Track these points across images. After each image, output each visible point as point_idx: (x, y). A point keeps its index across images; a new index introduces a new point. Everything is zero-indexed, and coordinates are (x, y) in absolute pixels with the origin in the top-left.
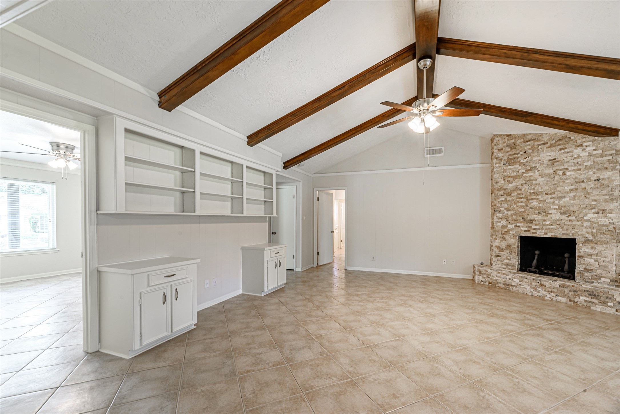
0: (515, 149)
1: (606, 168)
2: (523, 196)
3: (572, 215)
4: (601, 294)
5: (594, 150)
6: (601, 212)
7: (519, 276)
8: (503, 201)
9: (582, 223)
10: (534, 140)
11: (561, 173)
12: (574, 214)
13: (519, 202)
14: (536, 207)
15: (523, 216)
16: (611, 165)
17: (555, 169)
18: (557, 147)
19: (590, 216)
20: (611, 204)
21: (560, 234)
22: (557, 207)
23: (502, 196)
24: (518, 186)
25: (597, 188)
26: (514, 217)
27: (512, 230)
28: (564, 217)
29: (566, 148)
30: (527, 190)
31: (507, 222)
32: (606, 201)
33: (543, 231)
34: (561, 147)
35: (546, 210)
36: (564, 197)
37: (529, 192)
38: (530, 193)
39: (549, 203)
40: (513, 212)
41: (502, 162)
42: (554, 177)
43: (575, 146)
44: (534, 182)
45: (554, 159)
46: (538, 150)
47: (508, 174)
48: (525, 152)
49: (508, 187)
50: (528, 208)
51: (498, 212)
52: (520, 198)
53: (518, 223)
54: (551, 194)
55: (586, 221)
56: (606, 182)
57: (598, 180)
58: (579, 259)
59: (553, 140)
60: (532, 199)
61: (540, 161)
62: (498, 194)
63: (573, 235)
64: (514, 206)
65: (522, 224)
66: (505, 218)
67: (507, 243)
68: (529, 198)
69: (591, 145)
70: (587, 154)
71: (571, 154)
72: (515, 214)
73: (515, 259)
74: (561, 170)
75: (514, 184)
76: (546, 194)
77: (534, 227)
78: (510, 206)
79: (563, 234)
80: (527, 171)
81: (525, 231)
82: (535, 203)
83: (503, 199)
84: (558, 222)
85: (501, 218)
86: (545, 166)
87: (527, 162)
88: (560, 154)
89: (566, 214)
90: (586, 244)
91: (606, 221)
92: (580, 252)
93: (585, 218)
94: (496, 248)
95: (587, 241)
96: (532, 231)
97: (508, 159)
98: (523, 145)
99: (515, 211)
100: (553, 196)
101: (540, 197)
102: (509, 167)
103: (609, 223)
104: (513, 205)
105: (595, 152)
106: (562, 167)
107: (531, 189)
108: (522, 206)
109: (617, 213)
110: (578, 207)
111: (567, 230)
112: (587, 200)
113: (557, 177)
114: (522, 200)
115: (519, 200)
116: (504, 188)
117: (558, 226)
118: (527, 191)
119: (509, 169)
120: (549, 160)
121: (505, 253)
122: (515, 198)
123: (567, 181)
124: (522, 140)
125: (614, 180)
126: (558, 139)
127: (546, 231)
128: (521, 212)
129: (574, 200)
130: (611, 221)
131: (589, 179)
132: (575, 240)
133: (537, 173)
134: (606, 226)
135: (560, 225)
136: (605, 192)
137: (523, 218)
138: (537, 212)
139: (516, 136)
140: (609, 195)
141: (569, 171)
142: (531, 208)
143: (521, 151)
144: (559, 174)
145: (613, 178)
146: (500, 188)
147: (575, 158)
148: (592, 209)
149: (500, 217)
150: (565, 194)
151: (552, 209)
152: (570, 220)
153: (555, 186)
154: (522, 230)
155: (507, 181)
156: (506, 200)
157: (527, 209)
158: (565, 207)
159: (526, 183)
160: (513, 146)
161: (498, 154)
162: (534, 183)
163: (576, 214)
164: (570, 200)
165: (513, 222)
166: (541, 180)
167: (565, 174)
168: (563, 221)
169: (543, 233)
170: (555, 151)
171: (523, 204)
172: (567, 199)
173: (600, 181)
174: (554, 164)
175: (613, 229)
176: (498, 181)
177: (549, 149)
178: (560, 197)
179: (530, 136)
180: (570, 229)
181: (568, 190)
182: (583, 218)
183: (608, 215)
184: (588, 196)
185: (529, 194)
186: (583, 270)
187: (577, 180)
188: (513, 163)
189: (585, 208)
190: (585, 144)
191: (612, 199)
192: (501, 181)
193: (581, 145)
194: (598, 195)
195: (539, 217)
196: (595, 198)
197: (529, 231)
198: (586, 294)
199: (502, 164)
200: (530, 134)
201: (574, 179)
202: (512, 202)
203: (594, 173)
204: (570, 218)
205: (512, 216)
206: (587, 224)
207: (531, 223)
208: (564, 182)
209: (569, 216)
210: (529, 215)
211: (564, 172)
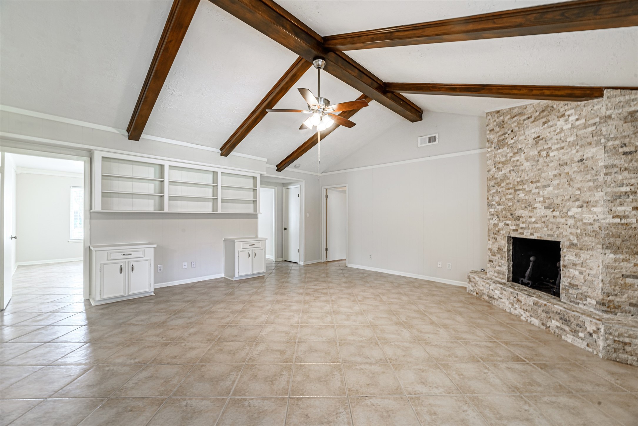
0: (503, 128)
1: (590, 144)
2: (511, 186)
3: (556, 210)
4: (572, 319)
5: (577, 120)
6: (585, 205)
8: (494, 193)
9: (566, 220)
10: (520, 114)
11: (544, 154)
12: (557, 208)
13: (507, 194)
14: (523, 200)
15: (512, 212)
16: (595, 138)
17: (539, 149)
18: (540, 120)
19: (574, 211)
20: (596, 194)
21: (545, 235)
22: (542, 199)
23: (493, 186)
24: (507, 174)
25: (581, 171)
26: (504, 212)
27: (502, 230)
28: (548, 212)
29: (549, 121)
30: (514, 178)
31: (498, 219)
32: (590, 189)
33: (530, 231)
34: (544, 120)
36: (549, 186)
37: (516, 181)
38: (517, 182)
39: (534, 194)
40: (502, 207)
41: (493, 146)
42: (538, 161)
43: (558, 117)
45: (539, 137)
46: (524, 127)
47: (498, 159)
48: (512, 131)
49: (499, 176)
50: (516, 201)
51: (490, 207)
52: (509, 189)
53: (507, 220)
54: (536, 182)
55: (571, 217)
56: (589, 163)
57: (581, 160)
58: (564, 269)
59: (537, 112)
60: (519, 190)
61: (525, 141)
62: (490, 185)
63: (557, 236)
64: (504, 199)
65: (511, 221)
66: (497, 214)
67: (499, 245)
68: (516, 188)
69: (574, 114)
70: (569, 126)
71: (553, 128)
72: (505, 209)
73: (505, 266)
74: (544, 150)
75: (503, 172)
76: (532, 182)
77: (521, 225)
78: (501, 199)
79: (549, 235)
80: (514, 154)
81: (514, 230)
82: (522, 195)
83: (495, 191)
84: (543, 219)
85: (493, 215)
86: (530, 146)
87: (514, 142)
88: (544, 129)
89: (550, 208)
90: (571, 250)
91: (590, 218)
92: (564, 260)
93: (570, 214)
94: (490, 252)
95: (572, 245)
96: (520, 231)
97: (499, 141)
98: (510, 122)
99: (505, 205)
100: (538, 184)
101: (525, 187)
102: (499, 151)
103: (594, 220)
104: (503, 197)
105: (578, 123)
106: (546, 147)
107: (518, 177)
108: (510, 200)
109: (602, 206)
110: (562, 198)
111: (551, 229)
112: (570, 189)
113: (541, 160)
114: (511, 191)
115: (507, 191)
116: (495, 177)
117: (543, 225)
118: (515, 180)
119: (499, 154)
120: (534, 139)
121: (496, 258)
122: (504, 189)
123: (551, 165)
124: (509, 117)
125: (599, 159)
126: (541, 110)
127: (533, 231)
128: (509, 206)
129: (558, 189)
130: (596, 218)
131: (572, 161)
132: (559, 243)
133: (523, 156)
134: (591, 224)
135: (544, 222)
136: (589, 177)
137: (511, 215)
138: (523, 206)
139: (504, 112)
140: (594, 181)
141: (552, 151)
142: (518, 201)
143: (509, 130)
144: (543, 156)
145: (598, 157)
146: (491, 177)
147: (558, 133)
148: (575, 201)
149: (492, 213)
150: (549, 182)
151: (537, 202)
152: (554, 217)
153: (539, 171)
154: (510, 229)
155: (498, 168)
156: (497, 192)
157: (515, 203)
158: (549, 198)
159: (513, 170)
160: (502, 125)
161: (490, 136)
162: (520, 169)
163: (560, 208)
164: (554, 189)
165: (503, 219)
166: (527, 164)
167: (549, 156)
168: (548, 218)
169: (529, 234)
170: (538, 126)
171: (511, 196)
172: (551, 188)
173: (584, 161)
174: (538, 143)
175: (598, 229)
176: (489, 169)
177: (534, 123)
178: (544, 186)
179: (516, 110)
180: (554, 229)
181: (552, 177)
182: (567, 213)
183: (592, 209)
184: (571, 183)
185: (516, 183)
186: (568, 285)
187: (561, 162)
188: (502, 145)
189: (569, 200)
190: (568, 113)
191: (597, 186)
192: (492, 168)
193: (563, 115)
194: (581, 181)
195: (526, 212)
196: (579, 185)
197: (517, 230)
198: (558, 317)
199: (493, 148)
200: (516, 107)
201: (558, 161)
202: (502, 194)
203: (577, 152)
204: (555, 213)
205: (503, 212)
206: (571, 222)
207: (519, 220)
208: (548, 166)
209: (554, 211)
210: (517, 210)
211: (548, 153)
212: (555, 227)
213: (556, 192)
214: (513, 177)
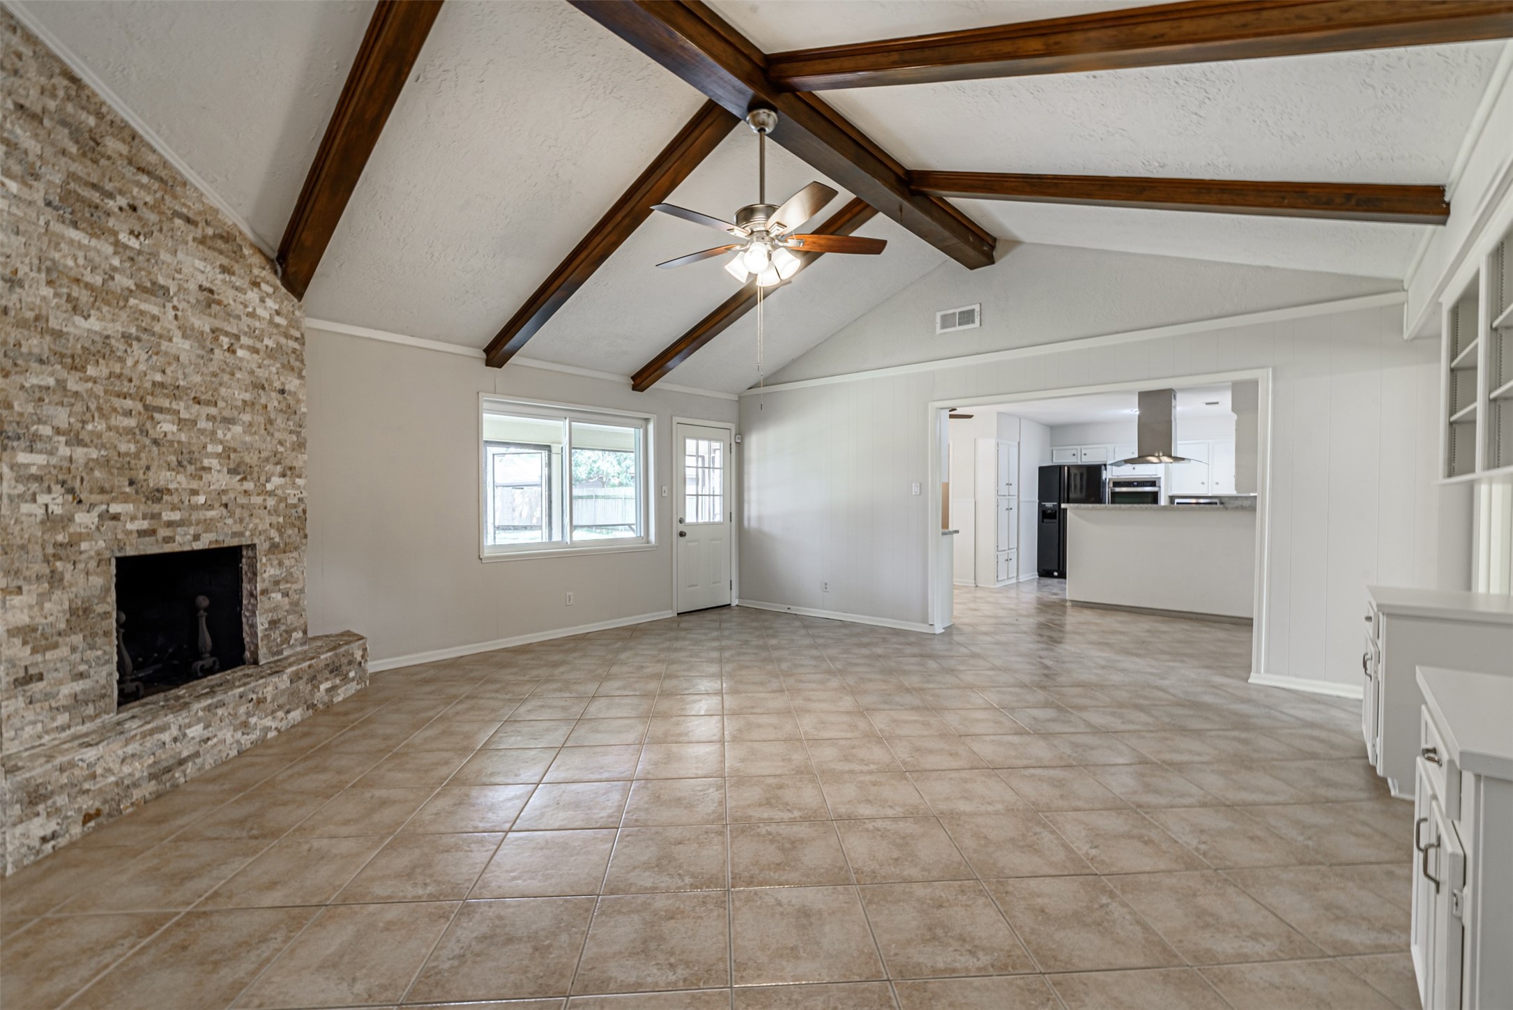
0: (95, 160)
1: (293, 369)
2: (131, 388)
3: (248, 478)
5: (277, 312)
6: (289, 473)
7: (203, 709)
11: (227, 342)
12: (251, 473)
13: (115, 410)
14: (172, 443)
15: (134, 474)
16: (298, 363)
17: (214, 323)
18: (216, 254)
19: (273, 482)
20: (299, 456)
21: (226, 535)
22: (220, 449)
23: (39, 360)
25: (282, 411)
26: (97, 473)
27: (89, 537)
28: (236, 482)
29: (234, 273)
30: (140, 366)
31: (70, 497)
32: (293, 447)
33: (191, 530)
34: (225, 261)
35: (196, 455)
36: (232, 422)
37: (148, 377)
38: (154, 384)
39: (202, 431)
42: (213, 351)
44: (165, 345)
45: (212, 291)
46: (173, 229)
47: (72, 263)
48: (134, 209)
49: (70, 329)
50: (147, 442)
51: (23, 443)
53: (114, 500)
54: (208, 403)
55: (271, 493)
56: (293, 402)
57: (282, 392)
58: (261, 598)
59: (211, 225)
60: (161, 410)
61: (177, 276)
63: (251, 535)
64: (100, 426)
65: (131, 506)
66: (60, 477)
67: (70, 601)
68: (149, 400)
69: (274, 298)
70: (268, 315)
71: (241, 297)
72: (105, 463)
73: (107, 662)
74: (227, 334)
75: (94, 324)
76: (197, 401)
77: (168, 516)
78: (84, 423)
79: (234, 534)
80: (141, 289)
81: (142, 533)
82: (167, 426)
83: (51, 382)
84: (225, 499)
85: (39, 479)
86: (192, 300)
87: (141, 252)
88: (223, 281)
89: (239, 474)
90: (270, 557)
91: (294, 496)
92: (263, 581)
93: (269, 487)
94: (17, 641)
95: (274, 547)
96: (160, 532)
97: (69, 193)
98: (127, 172)
99: (103, 446)
100: (213, 411)
101: (180, 406)
102: (75, 235)
103: (298, 499)
105: (277, 319)
107: (153, 368)
108: (129, 431)
110: (256, 454)
111: (241, 521)
112: (269, 439)
113: (218, 353)
114: (129, 403)
115: (118, 402)
116: (50, 323)
117: (224, 511)
118: (144, 373)
119: (71, 242)
120: (200, 287)
121: (64, 651)
122: (99, 390)
123: (237, 375)
126: (221, 231)
127: (200, 529)
129: (250, 433)
130: (300, 496)
131: (271, 385)
133: (169, 313)
135: (226, 506)
136: (292, 425)
137: (131, 483)
138: (172, 459)
140: (297, 434)
141: (241, 347)
142: (156, 442)
143: (121, 193)
144: (222, 346)
145: (301, 397)
146: (30, 315)
147: (250, 315)
148: (278, 464)
149: (34, 470)
150: (236, 414)
151: (212, 453)
152: (245, 493)
153: (213, 379)
154: (130, 532)
155: (65, 295)
157: (144, 447)
158: (235, 451)
159: (139, 339)
162: (163, 348)
163: (254, 475)
164: (243, 432)
165: (96, 498)
166: (179, 345)
167: (234, 352)
168: (232, 495)
169: (191, 537)
170: (214, 265)
171: (131, 422)
172: (238, 429)
173: (286, 395)
174: (210, 306)
176: (20, 274)
177: (201, 247)
178: (225, 418)
179: (152, 158)
180: (247, 518)
181: (240, 403)
182: (265, 486)
183: (296, 480)
184: (269, 428)
185: (148, 385)
186: (268, 626)
187: (254, 380)
188: (90, 222)
189: (268, 460)
190: (263, 286)
191: (300, 443)
192: (34, 280)
193: (258, 285)
194: (284, 430)
195: (181, 478)
196: (280, 436)
199: (39, 197)
201: (249, 373)
202: (92, 406)
203: (279, 373)
204: (246, 485)
205: (92, 470)
206: (271, 502)
207: (159, 500)
208: (233, 374)
209: (244, 479)
210: (153, 469)
211: (232, 344)
212: (246, 514)
213: (248, 439)
214: (137, 362)
